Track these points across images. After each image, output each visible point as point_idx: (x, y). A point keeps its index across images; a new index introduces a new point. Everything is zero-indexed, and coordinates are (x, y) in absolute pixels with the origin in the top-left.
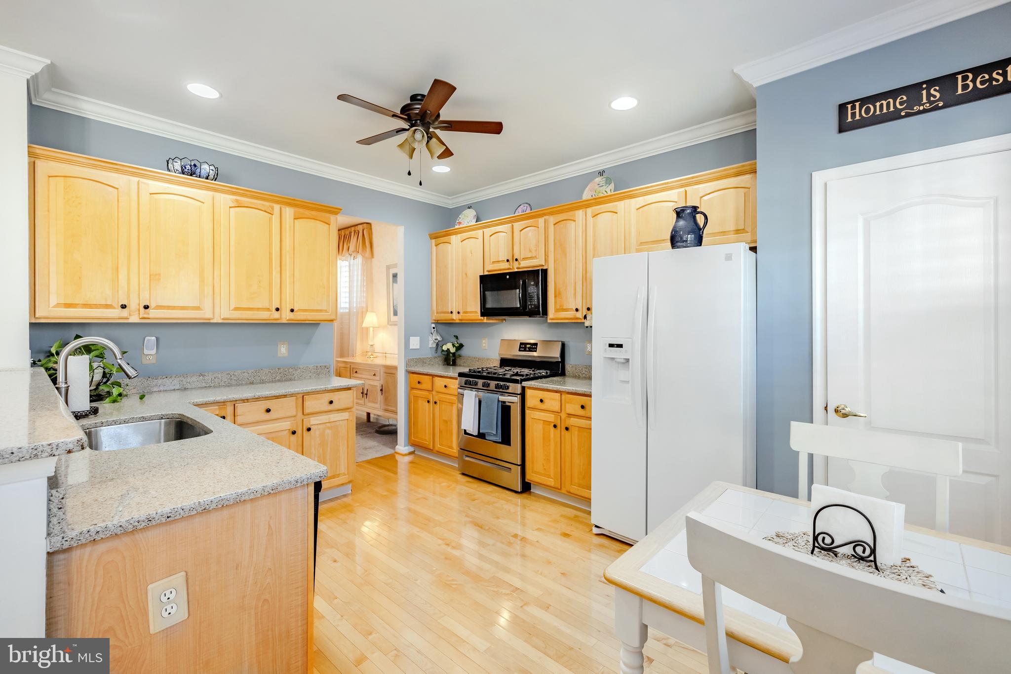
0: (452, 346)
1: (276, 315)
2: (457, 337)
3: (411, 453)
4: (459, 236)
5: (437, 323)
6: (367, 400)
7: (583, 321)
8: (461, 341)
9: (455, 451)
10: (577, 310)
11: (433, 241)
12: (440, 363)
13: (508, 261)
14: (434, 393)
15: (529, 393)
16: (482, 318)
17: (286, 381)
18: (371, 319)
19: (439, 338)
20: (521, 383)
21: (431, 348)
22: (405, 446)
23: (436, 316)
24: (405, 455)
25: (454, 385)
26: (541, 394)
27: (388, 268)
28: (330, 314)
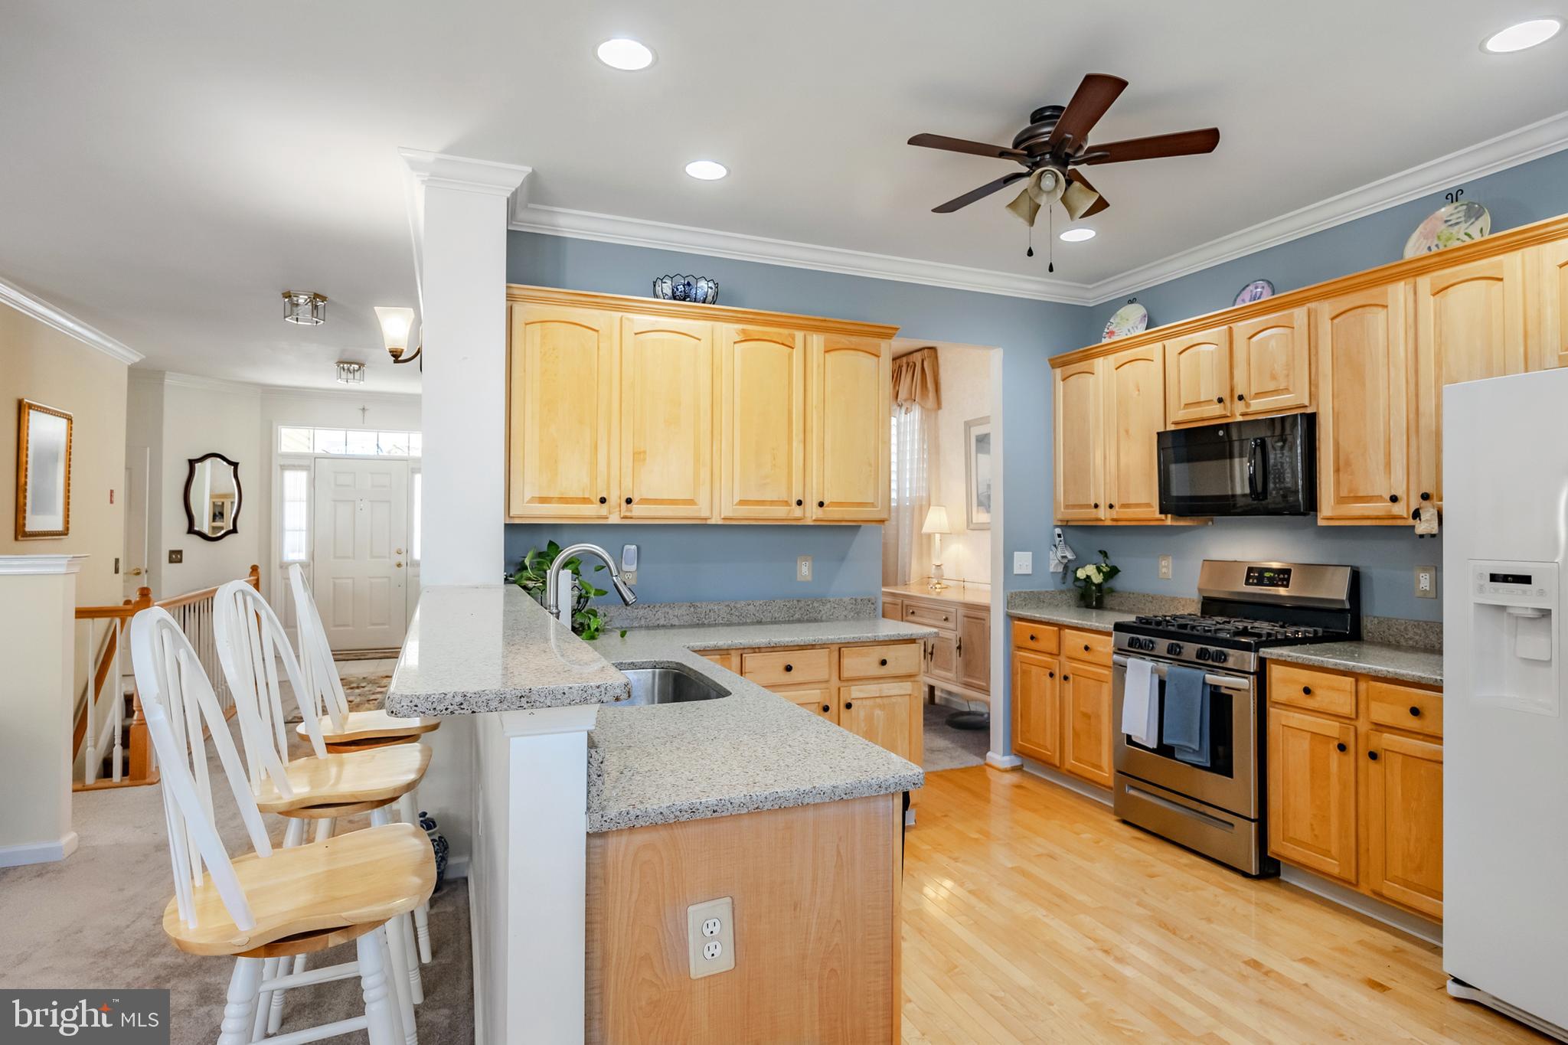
0: (1095, 571)
1: (798, 512)
2: (1104, 554)
3: (1015, 769)
4: (1111, 358)
5: (1066, 526)
6: (931, 664)
7: (1411, 522)
8: (1114, 561)
9: (1107, 775)
10: (1394, 499)
11: (1058, 371)
12: (1072, 603)
13: (1220, 400)
14: (1062, 658)
15: (1276, 673)
16: (1163, 516)
17: (809, 621)
18: (936, 520)
19: (1070, 556)
20: (1257, 651)
21: (1052, 573)
22: (1004, 755)
23: (1063, 513)
24: (1006, 771)
25: (1105, 646)
26: (1306, 677)
27: (968, 425)
28: (880, 511)
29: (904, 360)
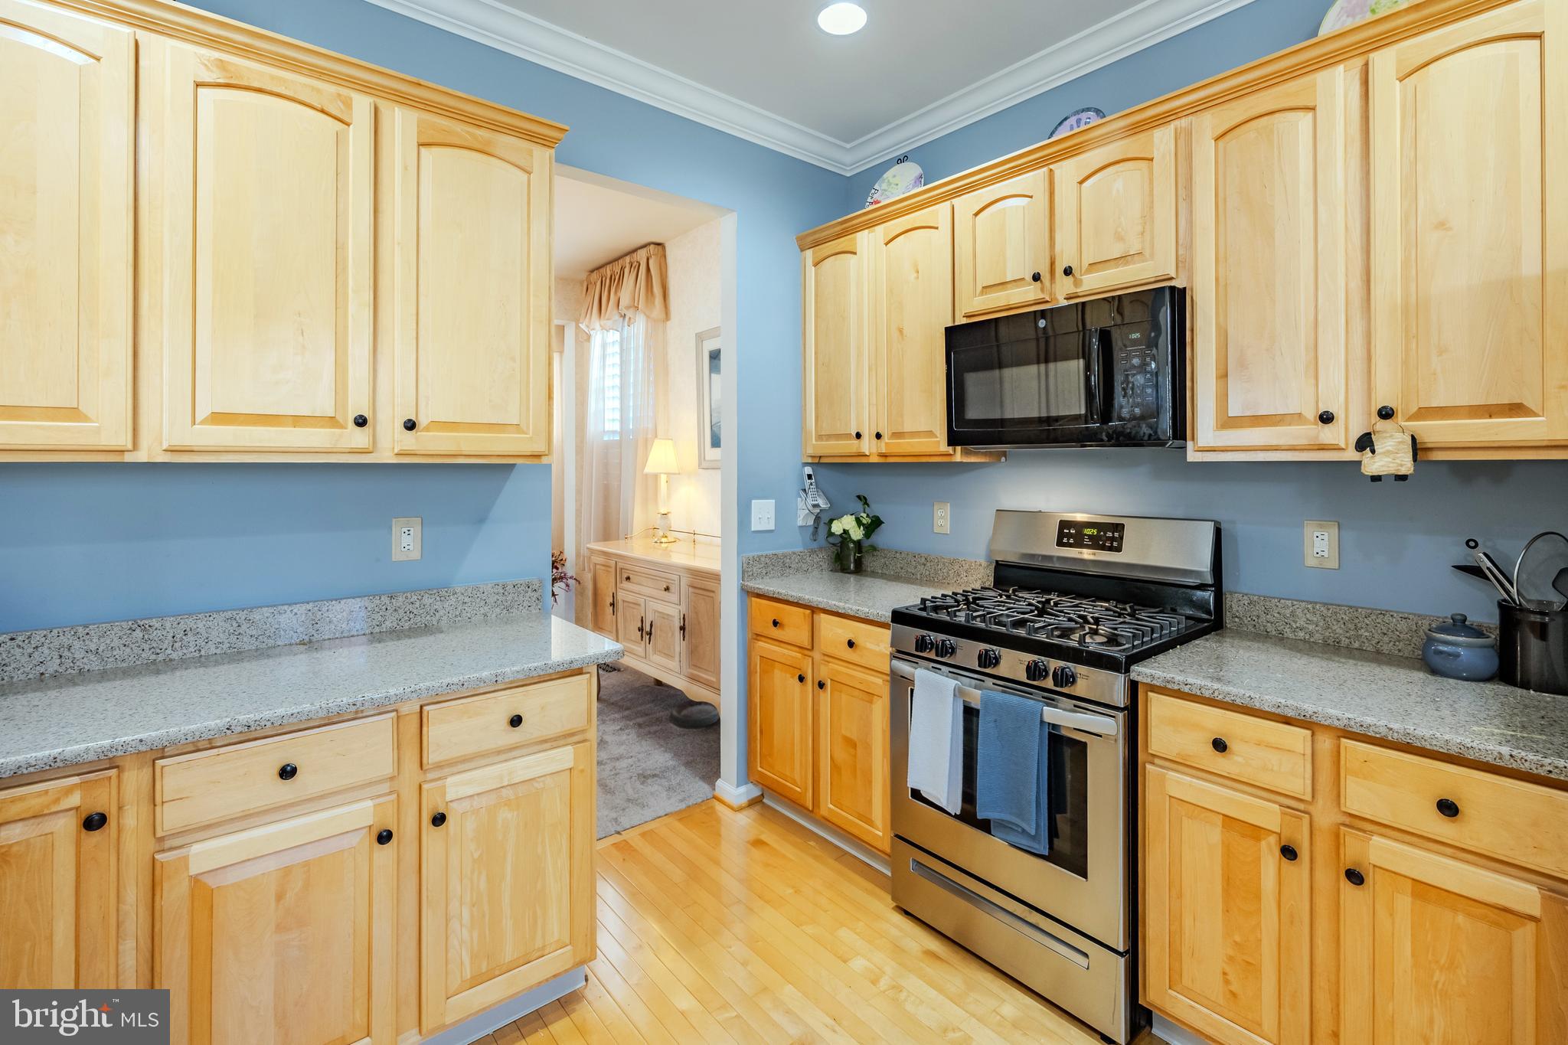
0: (854, 523)
1: (359, 439)
2: (863, 499)
3: (751, 806)
4: (880, 229)
5: (819, 464)
6: (650, 647)
7: (1352, 455)
8: (877, 509)
9: (880, 834)
10: (1326, 418)
11: (809, 253)
12: (824, 568)
13: (1036, 277)
14: (816, 655)
15: (1156, 707)
16: (950, 450)
18: (661, 457)
19: (823, 503)
20: (1127, 671)
21: (800, 527)
22: (738, 786)
23: (815, 447)
24: (740, 809)
25: (878, 643)
26: (1214, 721)
27: (701, 337)
29: (628, 259)
